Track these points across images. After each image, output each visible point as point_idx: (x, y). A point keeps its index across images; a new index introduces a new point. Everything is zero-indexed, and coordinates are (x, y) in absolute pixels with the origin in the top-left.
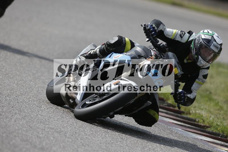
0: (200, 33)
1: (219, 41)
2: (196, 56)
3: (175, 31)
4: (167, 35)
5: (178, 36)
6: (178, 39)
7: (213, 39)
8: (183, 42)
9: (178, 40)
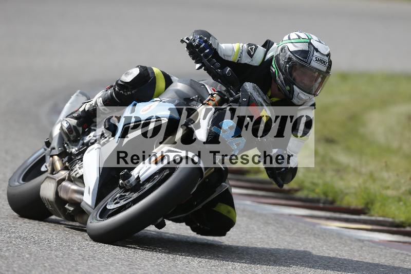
0: (283, 42)
1: (324, 49)
2: (288, 88)
3: (236, 46)
4: (224, 55)
5: (245, 54)
6: (246, 60)
7: (312, 48)
8: (256, 65)
9: (246, 62)
